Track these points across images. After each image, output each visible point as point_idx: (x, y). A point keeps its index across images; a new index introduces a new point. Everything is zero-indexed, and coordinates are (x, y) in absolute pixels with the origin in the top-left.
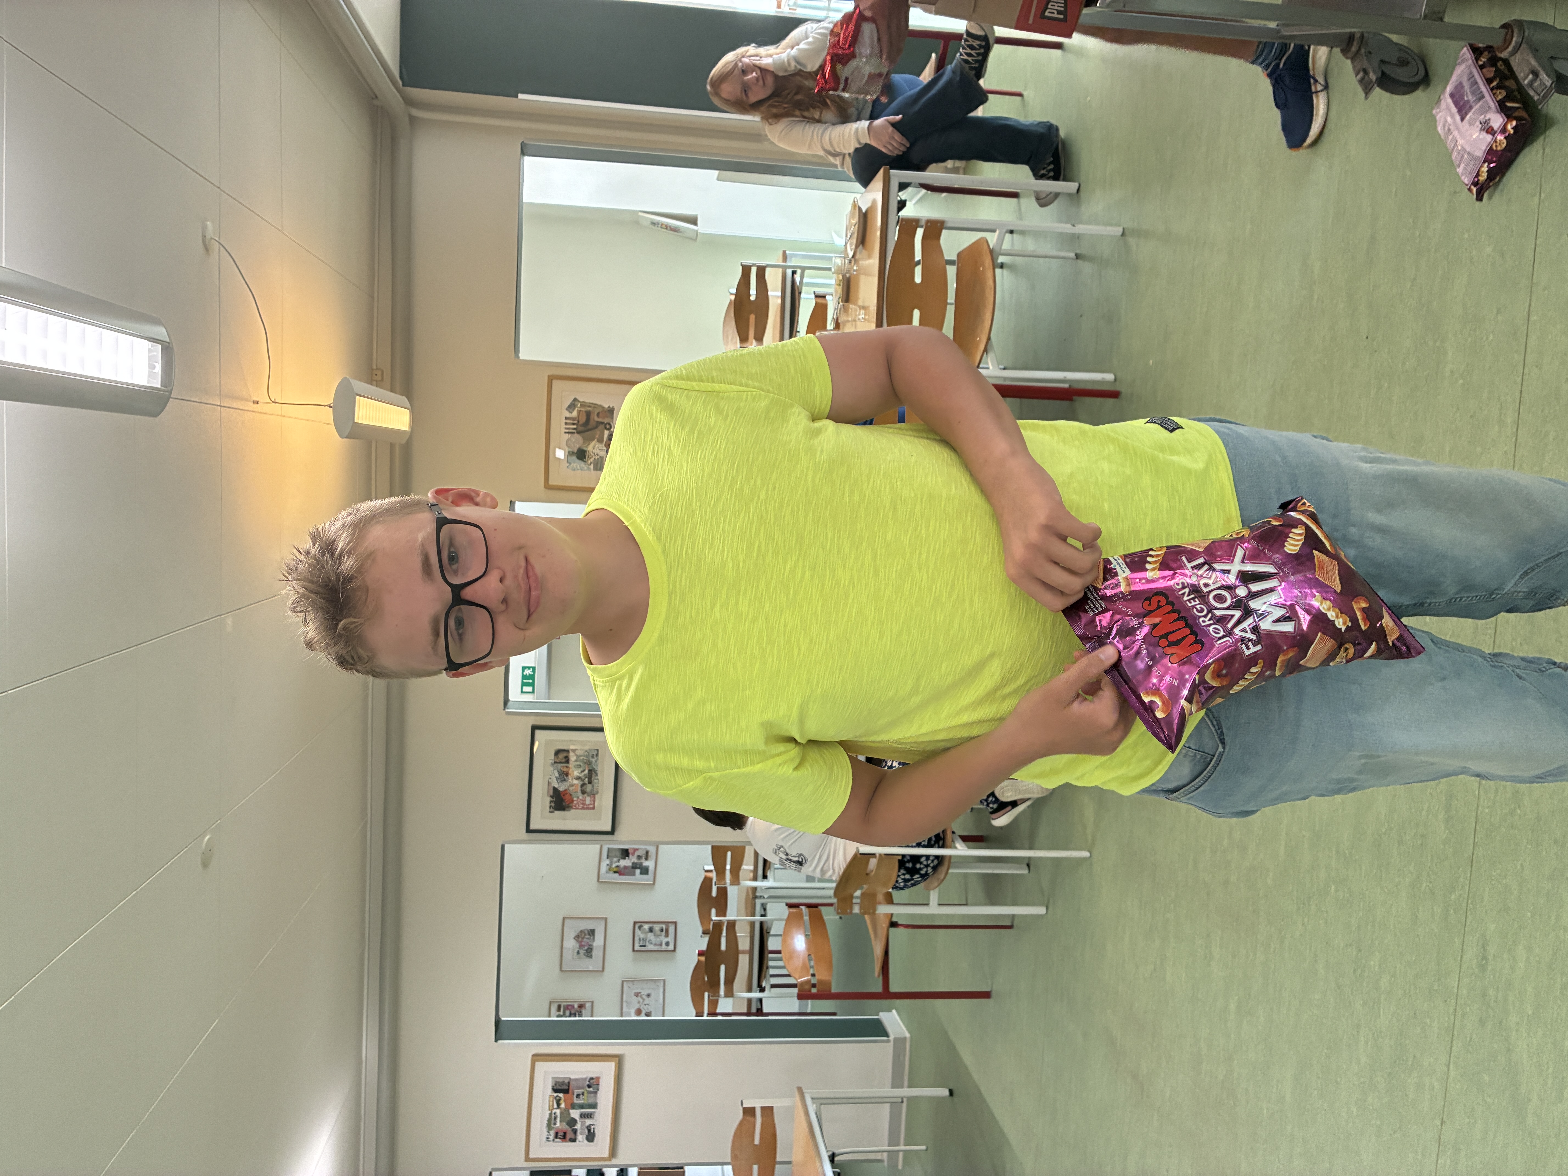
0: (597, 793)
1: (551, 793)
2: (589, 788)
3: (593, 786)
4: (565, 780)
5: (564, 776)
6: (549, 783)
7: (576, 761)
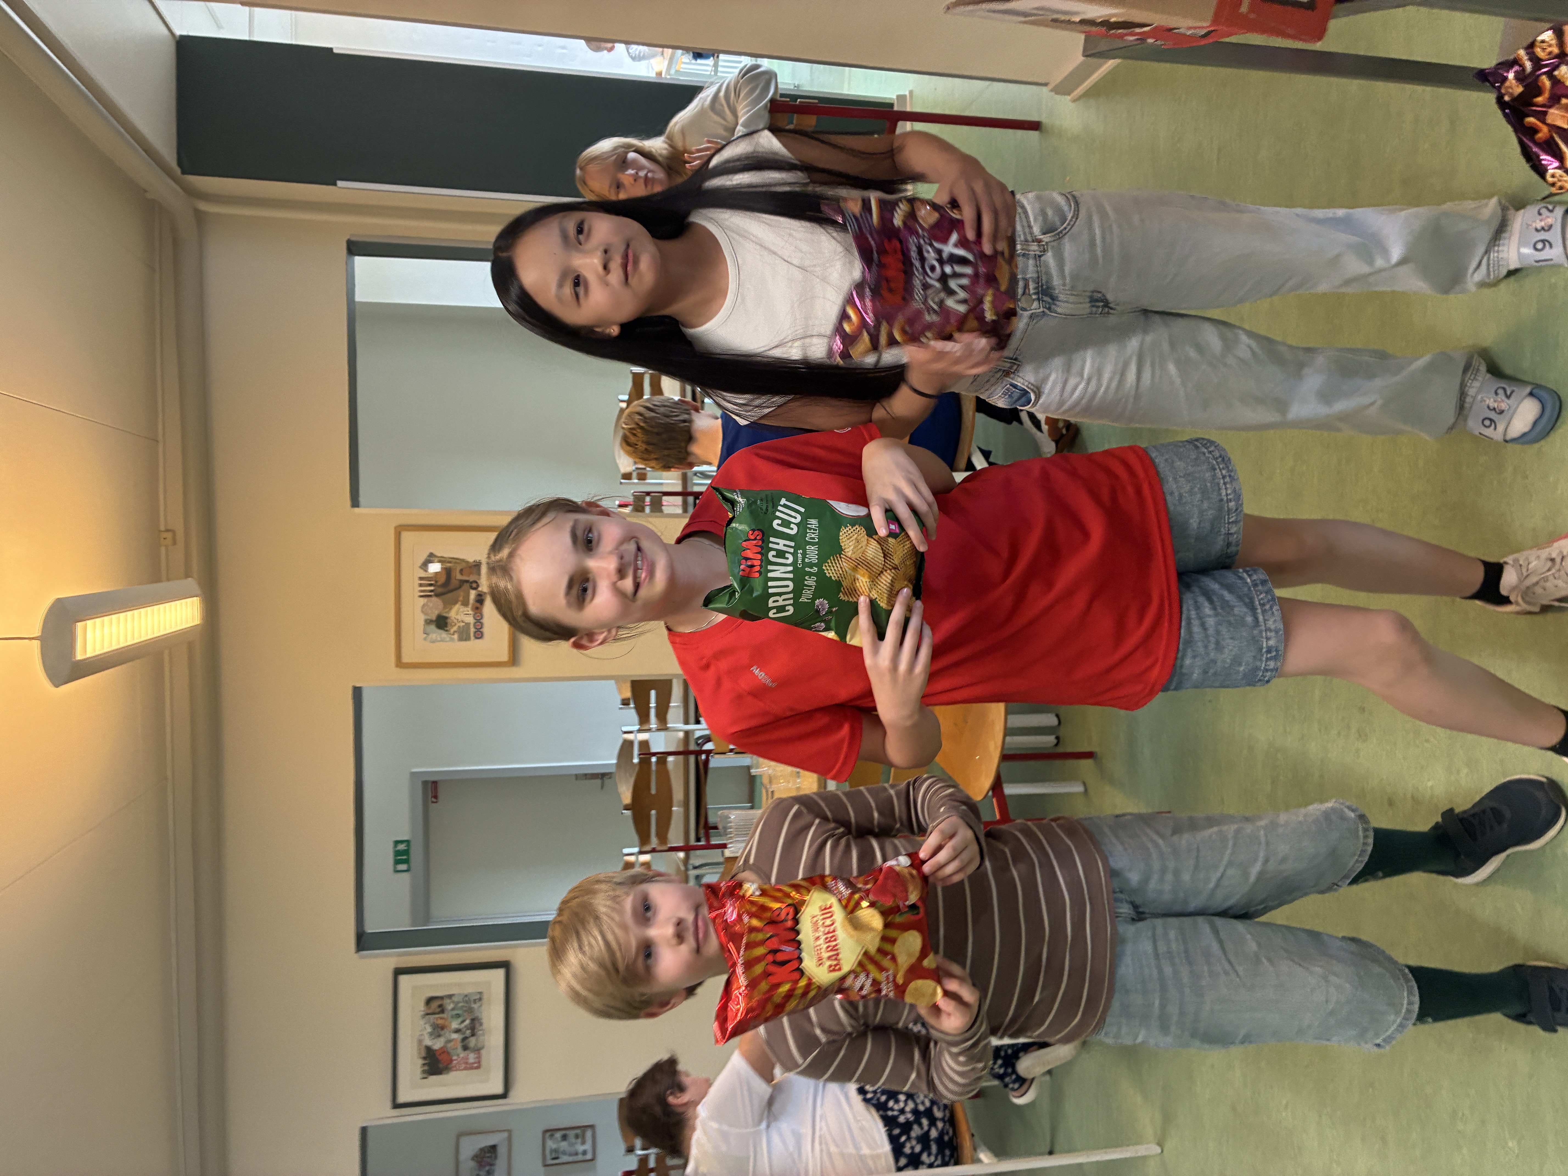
0: (483, 1048)
1: (424, 1055)
2: (472, 1042)
3: (477, 1040)
4: (439, 1036)
5: (438, 1030)
6: (420, 1042)
7: (453, 1009)
